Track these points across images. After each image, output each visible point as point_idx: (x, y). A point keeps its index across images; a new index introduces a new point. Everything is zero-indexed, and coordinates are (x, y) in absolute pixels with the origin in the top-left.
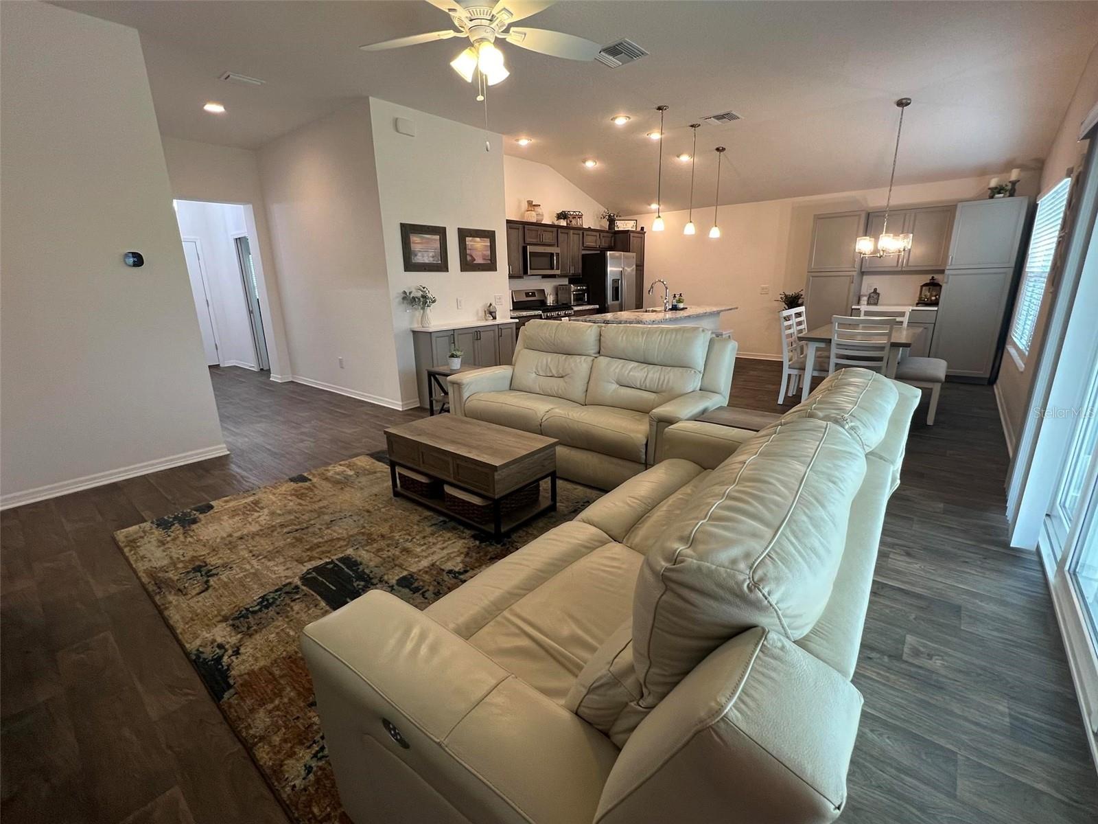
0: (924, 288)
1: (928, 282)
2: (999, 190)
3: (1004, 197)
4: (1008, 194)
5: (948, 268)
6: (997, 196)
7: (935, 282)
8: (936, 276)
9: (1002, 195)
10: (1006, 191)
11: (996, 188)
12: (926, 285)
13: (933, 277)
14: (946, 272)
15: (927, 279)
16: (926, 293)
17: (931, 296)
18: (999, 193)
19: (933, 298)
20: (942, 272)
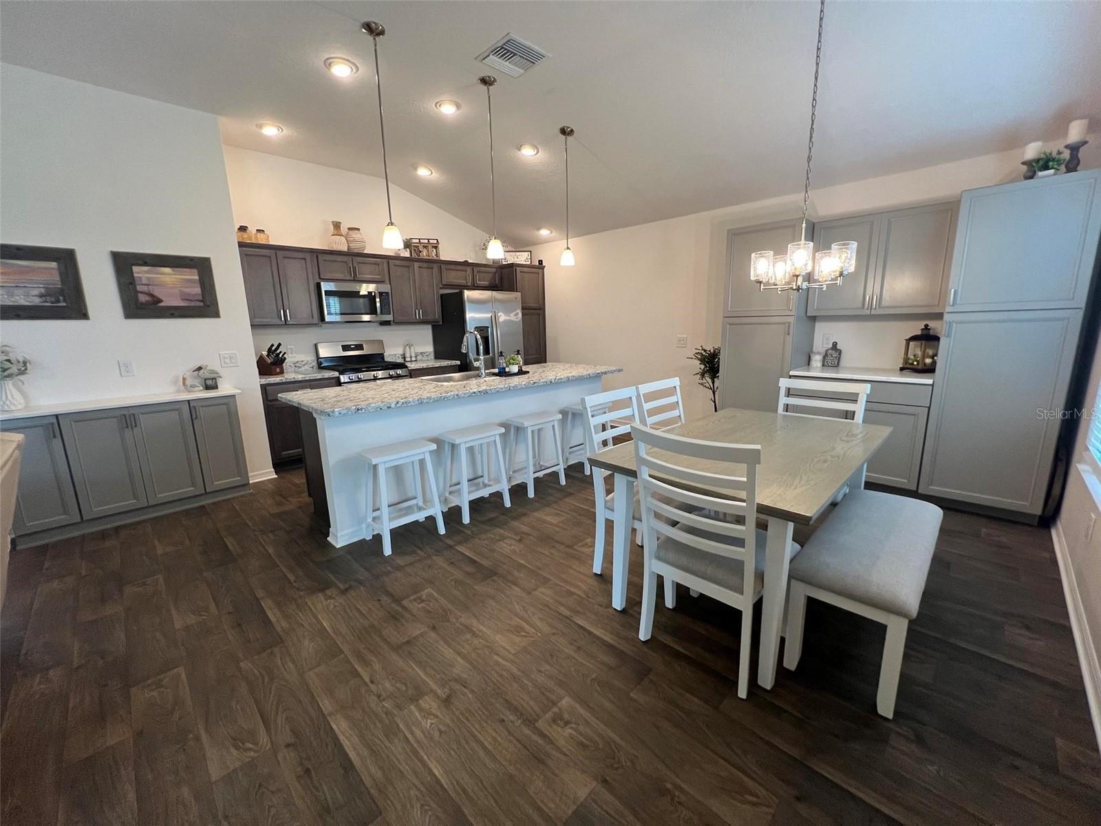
0: (911, 343)
1: (919, 333)
2: (1044, 163)
3: (1055, 174)
4: (1063, 168)
5: (948, 309)
6: (1040, 174)
7: (931, 332)
8: (932, 324)
9: (1052, 171)
10: (1059, 162)
11: (1038, 161)
12: (914, 338)
13: (926, 326)
14: (946, 317)
15: (916, 328)
16: (916, 350)
17: (924, 357)
18: (1046, 167)
19: (928, 361)
20: (940, 316)
